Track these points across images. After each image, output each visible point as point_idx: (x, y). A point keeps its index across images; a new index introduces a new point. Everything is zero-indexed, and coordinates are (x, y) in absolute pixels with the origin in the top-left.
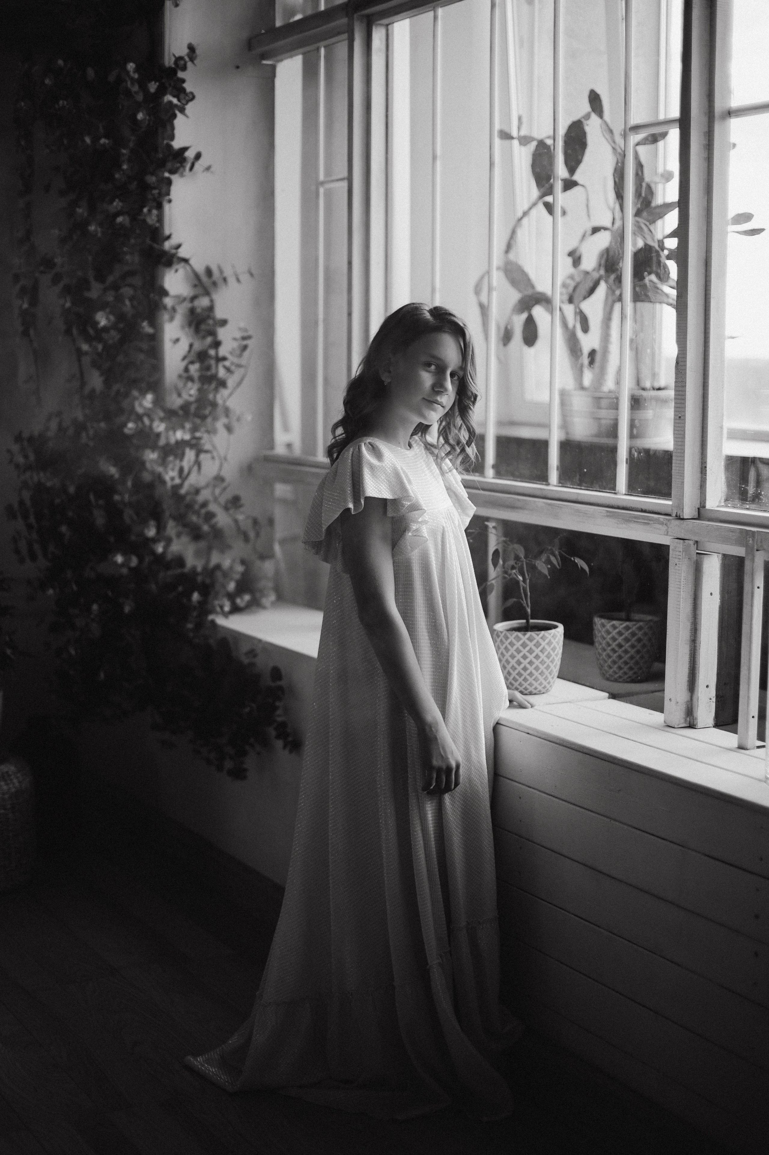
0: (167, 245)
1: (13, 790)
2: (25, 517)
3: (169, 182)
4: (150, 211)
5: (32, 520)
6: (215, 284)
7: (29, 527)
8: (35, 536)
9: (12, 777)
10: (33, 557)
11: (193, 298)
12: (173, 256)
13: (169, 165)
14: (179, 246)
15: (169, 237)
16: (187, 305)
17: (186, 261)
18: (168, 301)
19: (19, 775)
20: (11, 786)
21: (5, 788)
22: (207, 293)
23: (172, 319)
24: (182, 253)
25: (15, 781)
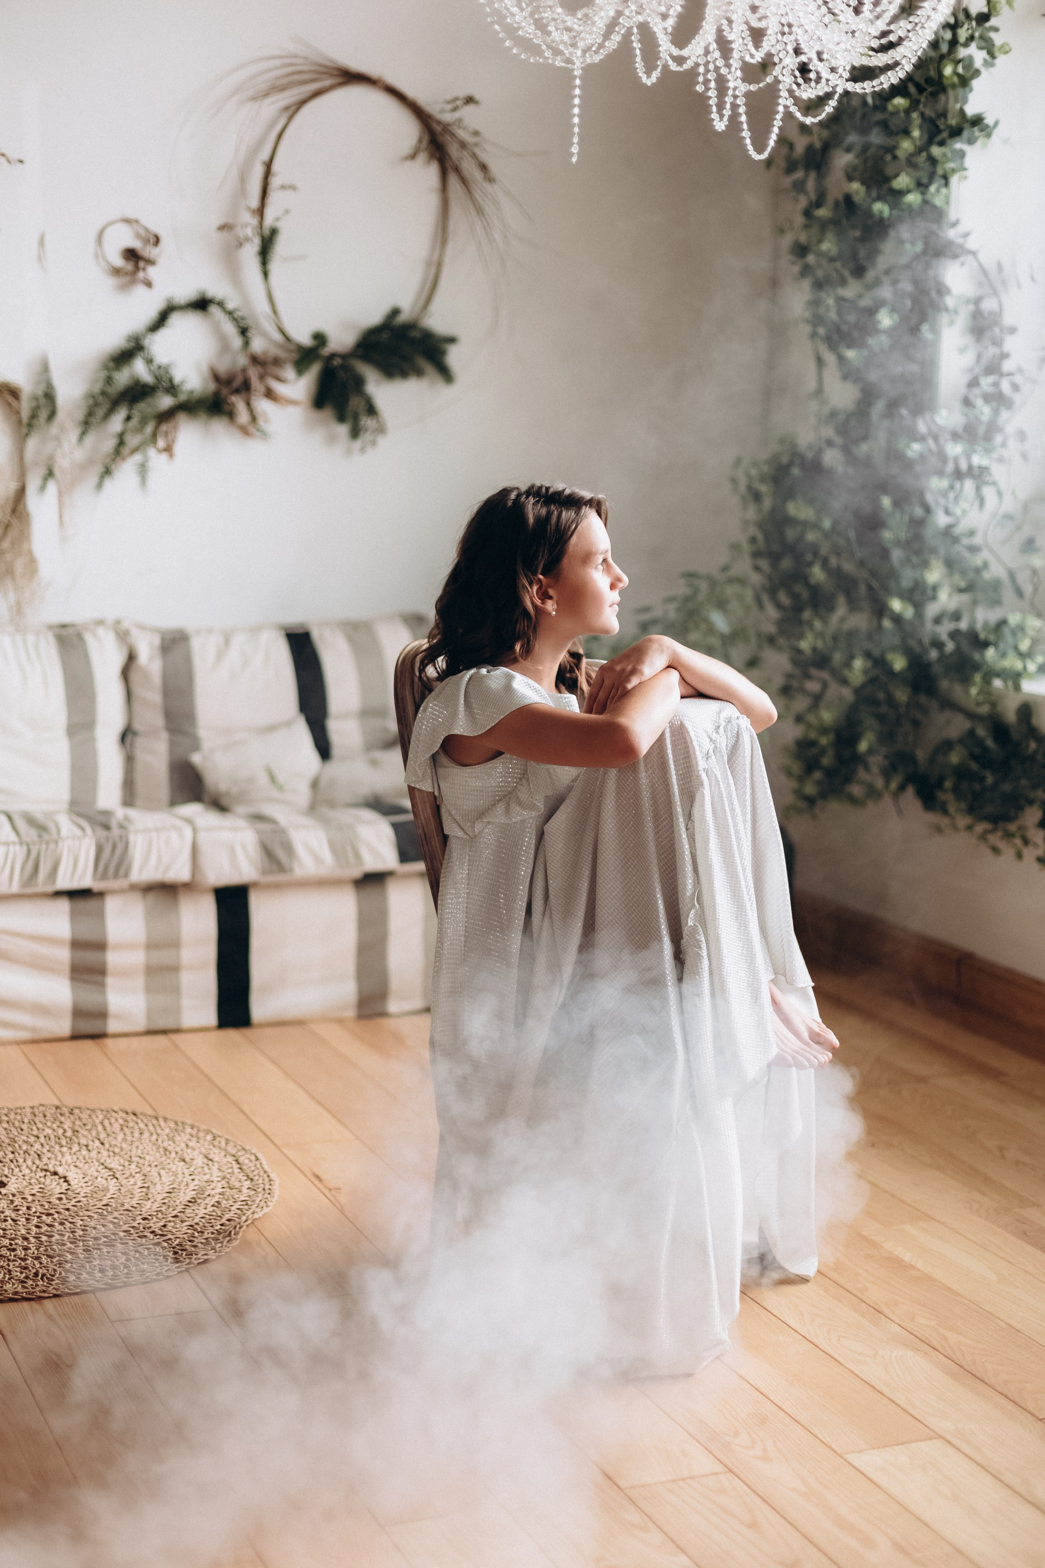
0: (952, 234)
3: (962, 154)
4: (938, 191)
6: (1004, 283)
11: (977, 301)
12: (961, 246)
13: (966, 134)
14: (966, 235)
15: (954, 224)
16: (972, 307)
17: (974, 253)
18: (949, 301)
22: (995, 293)
23: (952, 323)
24: (971, 244)
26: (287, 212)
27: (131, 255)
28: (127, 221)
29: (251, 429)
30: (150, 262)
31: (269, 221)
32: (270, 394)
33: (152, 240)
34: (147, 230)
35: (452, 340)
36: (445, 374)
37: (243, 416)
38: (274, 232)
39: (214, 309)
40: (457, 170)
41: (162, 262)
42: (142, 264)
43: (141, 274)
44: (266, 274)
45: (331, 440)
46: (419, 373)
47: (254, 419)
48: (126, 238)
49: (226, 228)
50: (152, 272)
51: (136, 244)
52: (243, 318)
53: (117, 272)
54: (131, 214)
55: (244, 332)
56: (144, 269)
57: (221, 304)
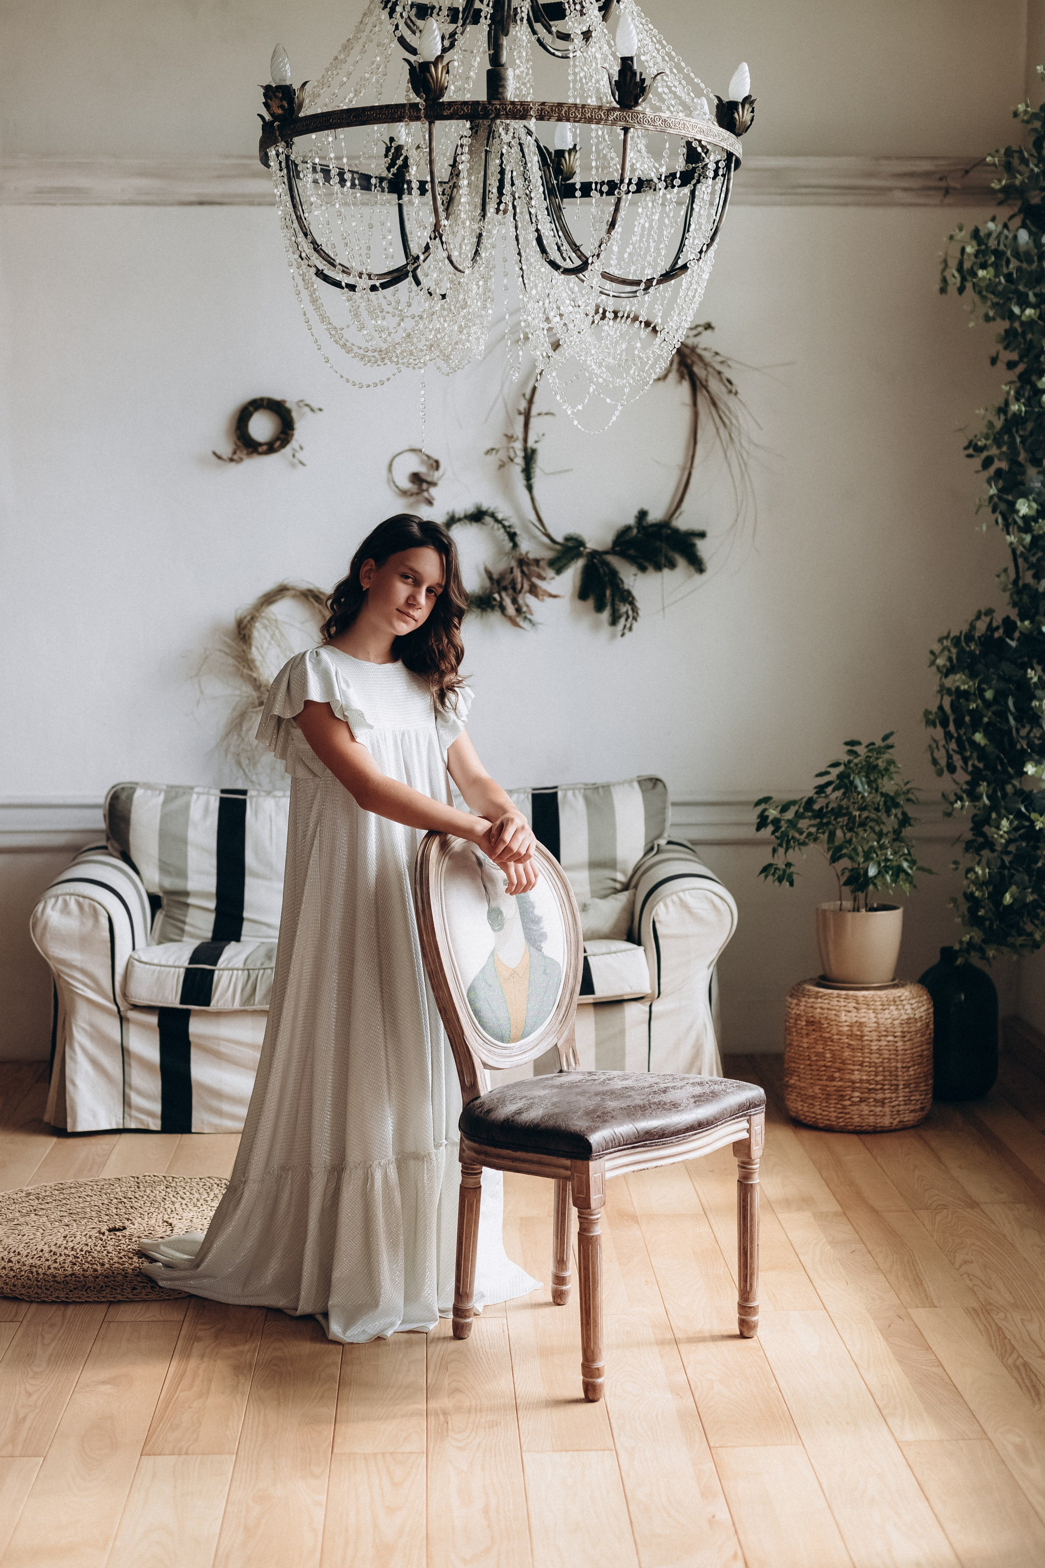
1: (905, 1017)
2: (945, 724)
5: (952, 728)
7: (948, 736)
8: (953, 746)
9: (905, 1002)
10: (952, 769)
19: (913, 1001)
20: (902, 1011)
21: (895, 1012)
25: (908, 1007)
26: (543, 435)
27: (416, 478)
28: (413, 450)
29: (519, 620)
30: (434, 484)
31: (531, 443)
32: (534, 590)
33: (435, 464)
34: (428, 457)
35: (702, 535)
36: (697, 564)
37: (511, 610)
38: (534, 451)
39: (488, 519)
40: (706, 388)
41: (440, 483)
42: (425, 486)
43: (426, 494)
44: (530, 488)
45: (596, 626)
46: (672, 565)
47: (519, 610)
48: (413, 464)
49: (494, 452)
50: (433, 491)
51: (422, 469)
52: (510, 527)
53: (404, 493)
54: (417, 446)
55: (512, 536)
56: (427, 490)
57: (493, 515)
